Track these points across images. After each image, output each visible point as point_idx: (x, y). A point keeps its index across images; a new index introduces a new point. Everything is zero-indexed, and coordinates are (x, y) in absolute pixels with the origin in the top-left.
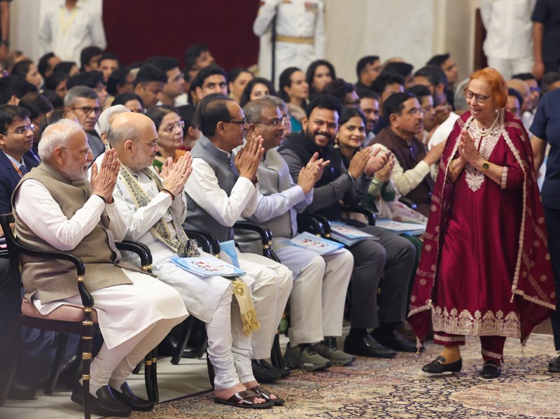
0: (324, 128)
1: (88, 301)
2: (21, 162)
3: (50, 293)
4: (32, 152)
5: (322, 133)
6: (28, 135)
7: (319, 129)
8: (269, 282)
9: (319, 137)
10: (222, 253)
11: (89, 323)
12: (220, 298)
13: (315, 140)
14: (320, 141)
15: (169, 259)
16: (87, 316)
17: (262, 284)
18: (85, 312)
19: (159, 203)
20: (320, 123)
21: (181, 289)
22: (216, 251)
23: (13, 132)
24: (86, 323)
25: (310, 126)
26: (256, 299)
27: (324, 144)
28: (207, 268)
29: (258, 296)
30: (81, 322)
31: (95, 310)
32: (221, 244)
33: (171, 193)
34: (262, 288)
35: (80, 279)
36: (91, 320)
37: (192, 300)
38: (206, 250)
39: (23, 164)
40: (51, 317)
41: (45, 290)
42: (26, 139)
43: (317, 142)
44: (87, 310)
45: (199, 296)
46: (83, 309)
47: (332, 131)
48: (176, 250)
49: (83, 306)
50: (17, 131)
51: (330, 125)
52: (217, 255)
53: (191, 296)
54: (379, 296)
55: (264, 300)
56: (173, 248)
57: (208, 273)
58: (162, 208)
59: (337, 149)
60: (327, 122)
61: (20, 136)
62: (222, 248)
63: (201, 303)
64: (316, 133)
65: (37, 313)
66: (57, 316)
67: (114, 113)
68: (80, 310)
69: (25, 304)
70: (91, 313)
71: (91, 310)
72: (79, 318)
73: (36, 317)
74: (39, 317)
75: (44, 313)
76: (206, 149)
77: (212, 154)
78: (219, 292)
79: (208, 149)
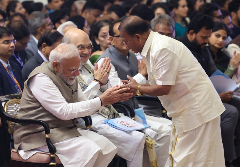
1: (53, 150)
2: (7, 63)
3: (29, 144)
4: (15, 57)
6: (11, 46)
8: (167, 134)
10: (136, 116)
11: (54, 164)
12: (137, 145)
15: (103, 122)
16: (52, 159)
17: (163, 135)
18: (51, 157)
19: (92, 89)
22: (132, 115)
23: (2, 43)
24: (52, 164)
26: (158, 145)
29: (160, 143)
30: (49, 163)
31: (57, 155)
32: (135, 110)
33: (99, 82)
34: (162, 137)
35: (47, 136)
36: (55, 162)
37: (120, 147)
38: (126, 115)
39: (9, 65)
40: (29, 161)
41: (26, 142)
42: (10, 49)
44: (52, 156)
46: (50, 155)
48: (107, 117)
49: (49, 153)
50: (4, 42)
52: (133, 118)
53: (119, 145)
54: (235, 141)
55: (164, 145)
56: (105, 116)
58: (94, 92)
59: (208, 47)
61: (6, 46)
62: (136, 113)
65: (21, 158)
66: (33, 160)
67: (66, 26)
68: (48, 155)
69: (13, 153)
70: (54, 157)
71: (55, 156)
72: (47, 161)
73: (20, 161)
74: (22, 161)
75: (25, 158)
76: (112, 53)
77: (116, 56)
78: (137, 141)
79: (113, 53)
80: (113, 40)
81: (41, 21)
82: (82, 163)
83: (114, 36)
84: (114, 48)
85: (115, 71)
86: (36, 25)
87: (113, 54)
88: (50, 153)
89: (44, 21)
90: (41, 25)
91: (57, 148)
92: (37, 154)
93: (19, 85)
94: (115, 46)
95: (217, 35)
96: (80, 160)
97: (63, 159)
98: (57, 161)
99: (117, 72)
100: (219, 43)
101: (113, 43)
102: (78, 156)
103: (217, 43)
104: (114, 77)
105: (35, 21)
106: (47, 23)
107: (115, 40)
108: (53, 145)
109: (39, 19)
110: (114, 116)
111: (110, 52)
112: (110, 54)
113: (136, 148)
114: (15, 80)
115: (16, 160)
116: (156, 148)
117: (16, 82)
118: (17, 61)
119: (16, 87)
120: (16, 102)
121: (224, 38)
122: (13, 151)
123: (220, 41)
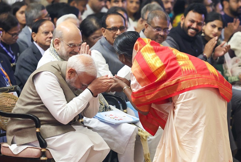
0: (194, 25)
1: (43, 144)
4: (7, 51)
5: (193, 29)
7: (191, 25)
9: (191, 31)
10: (128, 109)
11: (45, 158)
12: (129, 138)
13: (187, 32)
14: (191, 33)
16: (43, 154)
18: (41, 152)
20: (193, 21)
21: (104, 134)
22: (125, 107)
24: (43, 158)
25: (185, 23)
27: (193, 35)
28: (115, 118)
30: (40, 158)
31: (48, 150)
32: (127, 103)
35: (38, 130)
36: (45, 156)
37: (111, 141)
38: (118, 107)
40: (20, 156)
43: (189, 34)
44: (43, 150)
45: (116, 138)
46: (41, 149)
47: (200, 27)
51: (199, 24)
52: (125, 111)
53: (110, 138)
55: (156, 138)
57: (117, 122)
60: (197, 22)
62: (128, 106)
63: (117, 142)
64: (189, 27)
66: (24, 155)
68: (39, 150)
69: (3, 148)
70: (45, 152)
71: (46, 150)
72: (38, 155)
73: (11, 156)
74: (13, 156)
75: (16, 153)
76: (103, 45)
77: (107, 48)
78: (128, 134)
79: (105, 45)
80: (105, 32)
81: (37, 13)
82: (74, 159)
83: (106, 29)
84: (106, 40)
85: (106, 63)
86: (33, 17)
87: (104, 47)
88: (41, 147)
89: (40, 12)
90: (37, 16)
91: (48, 143)
92: (28, 148)
93: (8, 77)
94: (107, 38)
95: (213, 25)
96: (72, 156)
97: (55, 155)
98: (49, 156)
99: (108, 64)
100: (214, 34)
101: (105, 35)
102: (70, 152)
103: (212, 34)
104: (104, 69)
105: (31, 12)
106: (43, 14)
107: (107, 32)
108: (44, 140)
109: (36, 10)
110: (106, 109)
111: (102, 44)
112: (101, 46)
113: (127, 141)
114: (4, 72)
115: (7, 155)
116: (149, 141)
117: (5, 74)
118: (8, 55)
119: (5, 79)
120: (5, 96)
121: (220, 29)
122: (3, 145)
123: (215, 32)
